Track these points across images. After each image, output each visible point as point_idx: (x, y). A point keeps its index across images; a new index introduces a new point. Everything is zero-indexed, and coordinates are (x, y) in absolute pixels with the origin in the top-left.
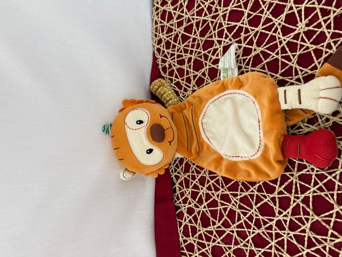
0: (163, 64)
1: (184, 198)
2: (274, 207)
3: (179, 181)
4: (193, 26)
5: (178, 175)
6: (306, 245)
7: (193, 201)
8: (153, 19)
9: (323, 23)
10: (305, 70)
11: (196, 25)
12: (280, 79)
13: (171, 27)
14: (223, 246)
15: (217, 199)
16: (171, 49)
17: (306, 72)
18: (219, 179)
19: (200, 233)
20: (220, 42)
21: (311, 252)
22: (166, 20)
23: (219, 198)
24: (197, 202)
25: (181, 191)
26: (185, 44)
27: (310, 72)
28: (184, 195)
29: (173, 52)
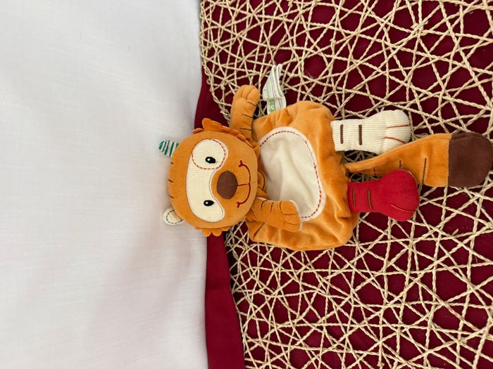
0: (216, 85)
1: (249, 280)
2: (382, 290)
3: (242, 256)
4: (261, 29)
5: (241, 247)
6: (427, 344)
7: (263, 284)
8: (201, 20)
9: (448, 24)
10: (424, 91)
11: (265, 29)
12: (388, 105)
13: (228, 30)
14: (307, 349)
15: (297, 281)
16: (227, 64)
17: (426, 95)
19: (273, 331)
20: (300, 53)
21: (435, 354)
22: (220, 20)
24: (268, 286)
25: (244, 271)
26: (250, 55)
27: (431, 95)
28: (249, 277)
29: (232, 68)
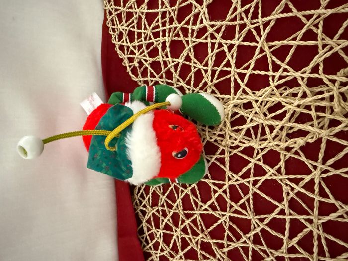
1: (154, 241)
3: (146, 218)
5: (144, 209)
7: (166, 247)
15: (196, 248)
18: (196, 217)
23: (199, 246)
24: (171, 249)
25: (150, 232)
28: (154, 239)
